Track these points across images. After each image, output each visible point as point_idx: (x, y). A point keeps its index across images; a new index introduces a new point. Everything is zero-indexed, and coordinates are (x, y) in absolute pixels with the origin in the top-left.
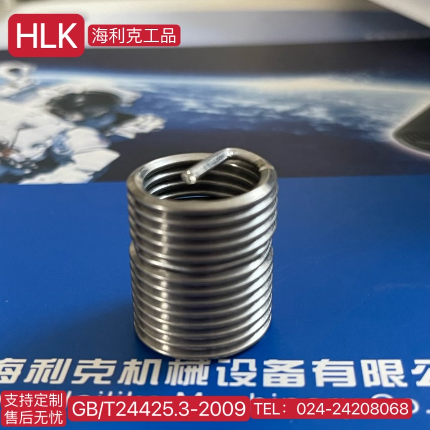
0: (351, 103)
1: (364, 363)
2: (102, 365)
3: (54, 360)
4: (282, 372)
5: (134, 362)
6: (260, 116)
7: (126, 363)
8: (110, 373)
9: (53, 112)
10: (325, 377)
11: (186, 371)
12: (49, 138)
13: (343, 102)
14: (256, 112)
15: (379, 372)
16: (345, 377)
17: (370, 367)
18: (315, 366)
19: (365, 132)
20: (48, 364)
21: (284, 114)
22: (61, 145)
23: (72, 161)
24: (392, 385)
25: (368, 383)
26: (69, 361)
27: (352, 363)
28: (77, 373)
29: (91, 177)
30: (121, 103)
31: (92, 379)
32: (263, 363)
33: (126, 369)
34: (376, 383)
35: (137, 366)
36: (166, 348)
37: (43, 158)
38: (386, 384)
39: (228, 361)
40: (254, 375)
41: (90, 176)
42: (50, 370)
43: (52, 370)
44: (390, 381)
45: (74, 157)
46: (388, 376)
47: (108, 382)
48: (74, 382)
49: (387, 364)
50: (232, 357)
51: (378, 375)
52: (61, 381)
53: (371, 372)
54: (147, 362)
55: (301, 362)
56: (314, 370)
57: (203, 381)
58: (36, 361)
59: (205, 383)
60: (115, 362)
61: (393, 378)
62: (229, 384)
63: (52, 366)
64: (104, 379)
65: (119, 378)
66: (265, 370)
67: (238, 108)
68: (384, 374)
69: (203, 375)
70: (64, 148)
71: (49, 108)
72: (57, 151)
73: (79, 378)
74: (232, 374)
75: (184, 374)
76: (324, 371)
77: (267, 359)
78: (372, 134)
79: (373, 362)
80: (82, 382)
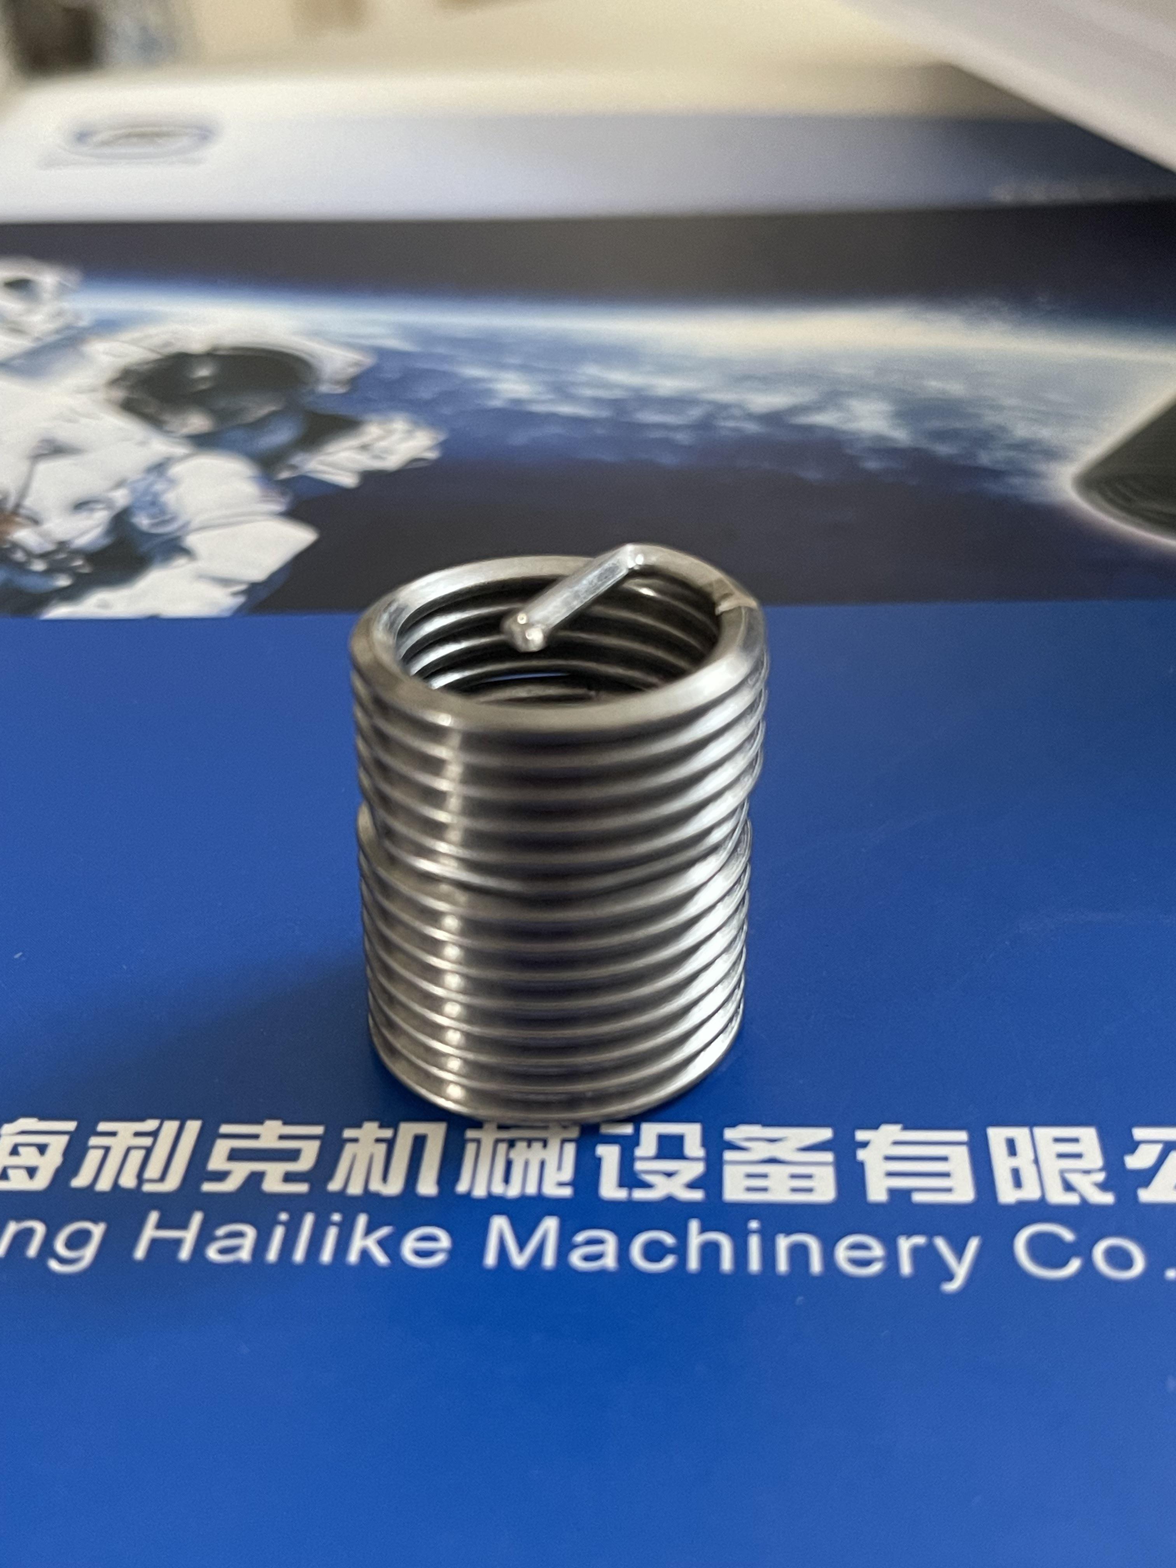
0: (956, 388)
1: (997, 1136)
2: (282, 1137)
3: (151, 1125)
4: (773, 1161)
5: (371, 1130)
6: (705, 425)
7: (348, 1133)
8: (306, 1163)
9: (129, 407)
10: (890, 1174)
11: (513, 1155)
12: (120, 484)
13: (934, 385)
14: (695, 413)
15: (1036, 1161)
16: (946, 1175)
17: (1012, 1147)
18: (864, 1145)
19: (995, 474)
20: (138, 1134)
21: (773, 418)
22: (153, 504)
23: (186, 552)
24: (1072, 1199)
25: (1007, 1194)
26: (193, 1127)
27: (962, 1136)
28: (217, 1161)
29: (241, 600)
30: (318, 381)
31: (256, 1178)
32: (721, 1135)
33: (349, 1150)
34: (1030, 1192)
35: (378, 1140)
36: (455, 1092)
37: (106, 542)
38: (1057, 1196)
39: (628, 1130)
40: (697, 1169)
41: (235, 594)
42: (141, 1154)
43: (149, 1151)
44: (1069, 1187)
45: (192, 540)
46: (1062, 1173)
47: (302, 1188)
48: (208, 1187)
49: (1057, 1140)
50: (638, 1119)
51: (1033, 1169)
52: (172, 1183)
53: (1014, 1162)
54: (408, 1131)
55: (825, 1134)
56: (861, 1154)
57: (561, 1184)
58: (103, 1127)
59: (567, 1192)
60: (319, 1130)
61: (1074, 1179)
62: (630, 1194)
63: (147, 1141)
64: (289, 1178)
65: (330, 1176)
66: (728, 1155)
67: (644, 399)
68: (1052, 1167)
69: (559, 1168)
70: (163, 512)
71: (119, 394)
72: (143, 521)
73: (221, 1176)
74: (639, 1166)
75: (509, 1164)
76: (888, 1158)
77: (733, 1125)
78: (1016, 481)
79: (1020, 1134)
80: (230, 1185)
